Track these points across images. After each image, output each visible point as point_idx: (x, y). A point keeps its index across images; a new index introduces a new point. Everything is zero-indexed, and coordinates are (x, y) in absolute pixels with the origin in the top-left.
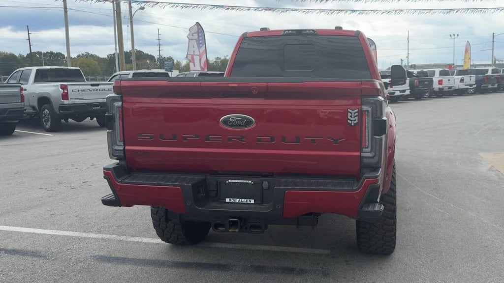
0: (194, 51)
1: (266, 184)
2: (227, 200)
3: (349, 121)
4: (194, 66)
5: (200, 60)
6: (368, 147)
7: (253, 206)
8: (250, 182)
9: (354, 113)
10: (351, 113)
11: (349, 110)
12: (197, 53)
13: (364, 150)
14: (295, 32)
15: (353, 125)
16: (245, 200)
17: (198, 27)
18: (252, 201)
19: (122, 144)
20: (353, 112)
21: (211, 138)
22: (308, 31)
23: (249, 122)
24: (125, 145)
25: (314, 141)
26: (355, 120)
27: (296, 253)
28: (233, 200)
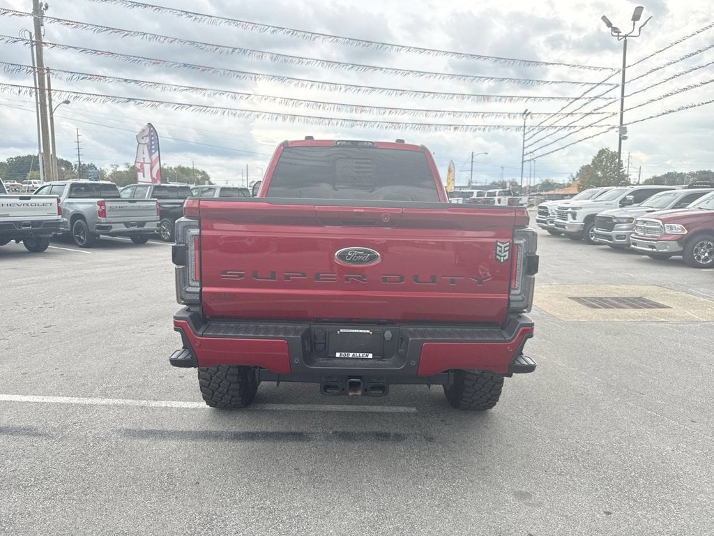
0: (144, 159)
1: (388, 334)
2: (338, 355)
3: (498, 257)
4: (144, 176)
5: (151, 168)
6: (517, 289)
7: (369, 361)
8: (368, 331)
9: (505, 247)
10: (501, 247)
11: (499, 243)
12: (148, 160)
13: (513, 292)
14: (350, 144)
15: (502, 261)
16: (361, 354)
17: (150, 129)
18: (370, 356)
19: (198, 284)
20: (503, 246)
21: (322, 276)
22: (366, 143)
23: (373, 258)
24: (201, 286)
25: (452, 282)
26: (505, 256)
27: (379, 414)
28: (344, 355)
